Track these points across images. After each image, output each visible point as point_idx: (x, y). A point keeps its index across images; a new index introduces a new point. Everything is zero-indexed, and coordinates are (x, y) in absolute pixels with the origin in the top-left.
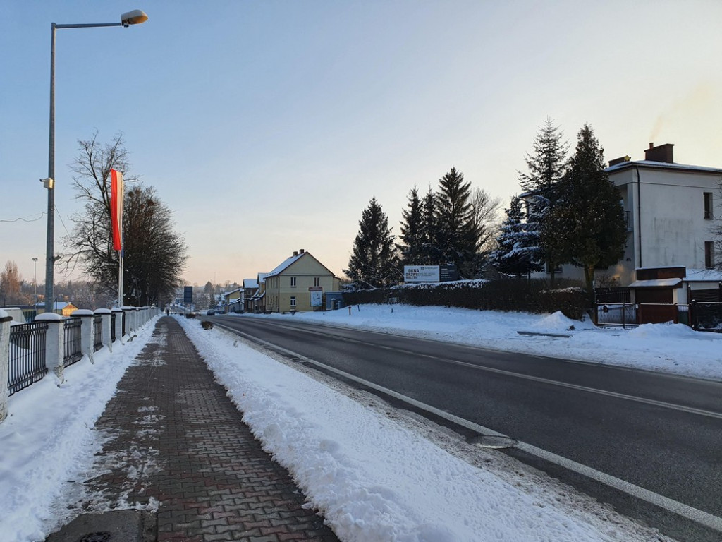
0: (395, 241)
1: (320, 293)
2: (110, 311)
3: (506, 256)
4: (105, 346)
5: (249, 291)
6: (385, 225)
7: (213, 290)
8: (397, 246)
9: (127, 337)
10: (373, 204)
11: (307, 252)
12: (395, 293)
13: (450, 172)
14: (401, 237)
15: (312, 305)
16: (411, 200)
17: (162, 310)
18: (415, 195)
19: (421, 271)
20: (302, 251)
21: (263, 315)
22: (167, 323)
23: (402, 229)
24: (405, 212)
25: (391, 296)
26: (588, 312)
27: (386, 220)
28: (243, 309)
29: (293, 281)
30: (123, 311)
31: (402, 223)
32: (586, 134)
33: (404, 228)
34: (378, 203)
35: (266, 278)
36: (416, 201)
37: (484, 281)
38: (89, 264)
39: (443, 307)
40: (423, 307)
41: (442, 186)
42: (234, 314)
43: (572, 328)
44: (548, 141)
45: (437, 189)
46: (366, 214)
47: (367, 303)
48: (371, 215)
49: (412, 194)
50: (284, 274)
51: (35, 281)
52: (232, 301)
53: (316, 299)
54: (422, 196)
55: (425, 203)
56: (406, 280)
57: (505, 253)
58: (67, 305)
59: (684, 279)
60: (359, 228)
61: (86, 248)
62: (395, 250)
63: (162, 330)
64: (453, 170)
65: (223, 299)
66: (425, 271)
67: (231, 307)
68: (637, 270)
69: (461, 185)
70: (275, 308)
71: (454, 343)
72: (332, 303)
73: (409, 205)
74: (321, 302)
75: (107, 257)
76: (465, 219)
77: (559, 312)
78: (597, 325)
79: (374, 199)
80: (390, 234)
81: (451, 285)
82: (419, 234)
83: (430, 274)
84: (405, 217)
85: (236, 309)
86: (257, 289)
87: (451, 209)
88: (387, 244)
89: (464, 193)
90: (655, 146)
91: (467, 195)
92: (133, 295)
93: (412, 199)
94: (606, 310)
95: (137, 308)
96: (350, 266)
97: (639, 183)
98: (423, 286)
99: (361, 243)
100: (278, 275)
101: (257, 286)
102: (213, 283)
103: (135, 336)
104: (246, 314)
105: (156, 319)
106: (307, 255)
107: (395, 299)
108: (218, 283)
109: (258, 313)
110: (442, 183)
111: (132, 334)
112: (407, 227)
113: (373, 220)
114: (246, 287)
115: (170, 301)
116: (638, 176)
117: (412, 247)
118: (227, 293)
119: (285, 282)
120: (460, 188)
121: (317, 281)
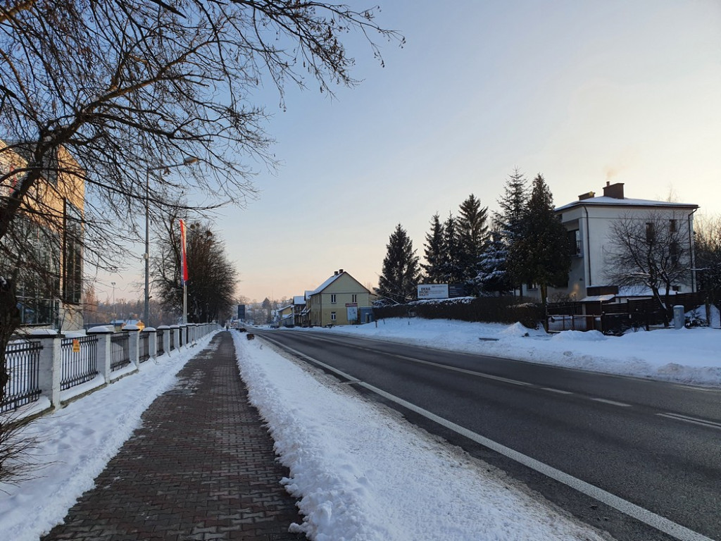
0: (419, 262)
1: (355, 308)
2: (169, 327)
3: (487, 277)
4: (176, 348)
5: (298, 307)
6: (409, 248)
7: (270, 306)
8: (422, 265)
9: (189, 345)
10: (399, 230)
11: (346, 272)
12: (412, 308)
13: (468, 198)
14: (425, 258)
15: (349, 319)
16: (433, 225)
17: (223, 326)
18: (437, 220)
19: (432, 289)
20: (341, 271)
21: (308, 329)
22: (222, 336)
23: (425, 251)
24: (428, 235)
25: (411, 311)
26: (542, 322)
27: (411, 243)
28: (294, 323)
29: (334, 298)
30: (187, 326)
31: (425, 245)
32: (539, 181)
33: (428, 250)
34: (403, 228)
35: (311, 296)
36: (437, 226)
37: (472, 298)
38: (160, 289)
39: (446, 320)
40: (434, 320)
41: (462, 211)
42: (284, 328)
43: (527, 335)
44: (516, 186)
45: (458, 214)
46: (393, 239)
47: (392, 317)
48: (397, 239)
49: (434, 220)
50: (323, 292)
51: (108, 301)
52: (285, 316)
53: (352, 314)
54: (443, 221)
55: (446, 227)
56: (419, 297)
57: (487, 275)
58: (137, 322)
59: (617, 295)
60: (387, 250)
61: (158, 278)
62: (419, 269)
63: (217, 341)
64: (472, 197)
65: (277, 314)
66: (436, 289)
67: (284, 322)
68: (588, 288)
69: (479, 210)
70: (318, 323)
71: (426, 347)
72: (366, 317)
73: (432, 229)
74: (357, 317)
75: (173, 284)
76: (483, 240)
77: (518, 323)
78: (548, 332)
79: (399, 225)
80: (414, 256)
81: (450, 301)
82: (441, 255)
83: (440, 292)
84: (428, 240)
85: (288, 324)
86: (305, 305)
87: (471, 232)
88: (412, 265)
89: (482, 217)
90: (611, 184)
91: (484, 219)
92: (195, 314)
93: (434, 223)
94: (553, 320)
95: (197, 324)
96: (380, 284)
97: (587, 217)
98: (432, 302)
99: (389, 265)
100: (320, 293)
101: (304, 302)
102: (271, 300)
103: (196, 344)
104: (297, 328)
105: (215, 333)
106: (345, 274)
107: (413, 314)
108: (275, 299)
109: (304, 327)
110: (462, 208)
111: (193, 343)
112: (430, 249)
113: (399, 244)
114: (296, 303)
115: (229, 318)
116: (587, 213)
117: (434, 266)
118: (281, 309)
119: (326, 299)
120: (478, 212)
121: (354, 297)
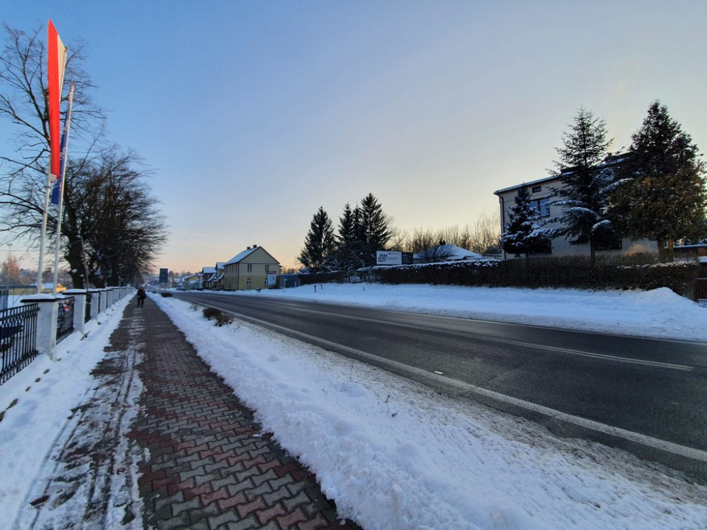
1: (275, 276)
5: (206, 275)
6: (329, 226)
10: (321, 211)
11: (260, 247)
13: (368, 196)
15: (269, 284)
16: (345, 211)
18: (348, 209)
19: (389, 256)
20: (255, 246)
24: (341, 219)
28: (201, 288)
29: (250, 267)
31: (339, 226)
33: (341, 230)
34: (324, 210)
35: (224, 266)
36: (348, 212)
41: (363, 205)
42: (195, 291)
46: (316, 217)
48: (319, 218)
49: (346, 208)
50: (242, 262)
52: (192, 282)
53: (272, 280)
54: (352, 208)
55: (354, 214)
56: (378, 263)
64: (371, 195)
65: (183, 281)
66: (392, 256)
67: (191, 286)
70: (235, 287)
73: (344, 215)
74: (275, 282)
79: (322, 208)
83: (395, 258)
84: (341, 222)
85: (196, 288)
86: (213, 274)
89: (379, 210)
99: (314, 239)
100: (238, 263)
101: (215, 271)
104: (206, 291)
106: (260, 249)
109: (217, 290)
110: (364, 202)
112: (343, 229)
114: (205, 272)
118: (187, 277)
119: (243, 268)
120: (375, 206)
121: (267, 267)
